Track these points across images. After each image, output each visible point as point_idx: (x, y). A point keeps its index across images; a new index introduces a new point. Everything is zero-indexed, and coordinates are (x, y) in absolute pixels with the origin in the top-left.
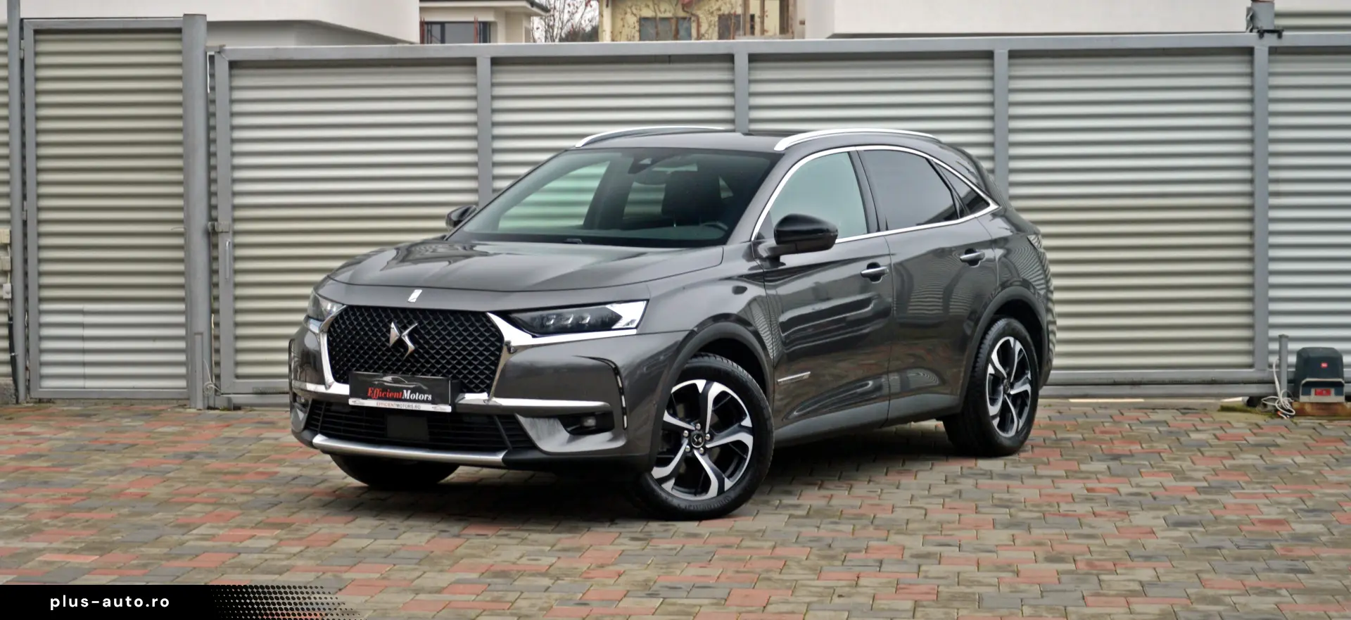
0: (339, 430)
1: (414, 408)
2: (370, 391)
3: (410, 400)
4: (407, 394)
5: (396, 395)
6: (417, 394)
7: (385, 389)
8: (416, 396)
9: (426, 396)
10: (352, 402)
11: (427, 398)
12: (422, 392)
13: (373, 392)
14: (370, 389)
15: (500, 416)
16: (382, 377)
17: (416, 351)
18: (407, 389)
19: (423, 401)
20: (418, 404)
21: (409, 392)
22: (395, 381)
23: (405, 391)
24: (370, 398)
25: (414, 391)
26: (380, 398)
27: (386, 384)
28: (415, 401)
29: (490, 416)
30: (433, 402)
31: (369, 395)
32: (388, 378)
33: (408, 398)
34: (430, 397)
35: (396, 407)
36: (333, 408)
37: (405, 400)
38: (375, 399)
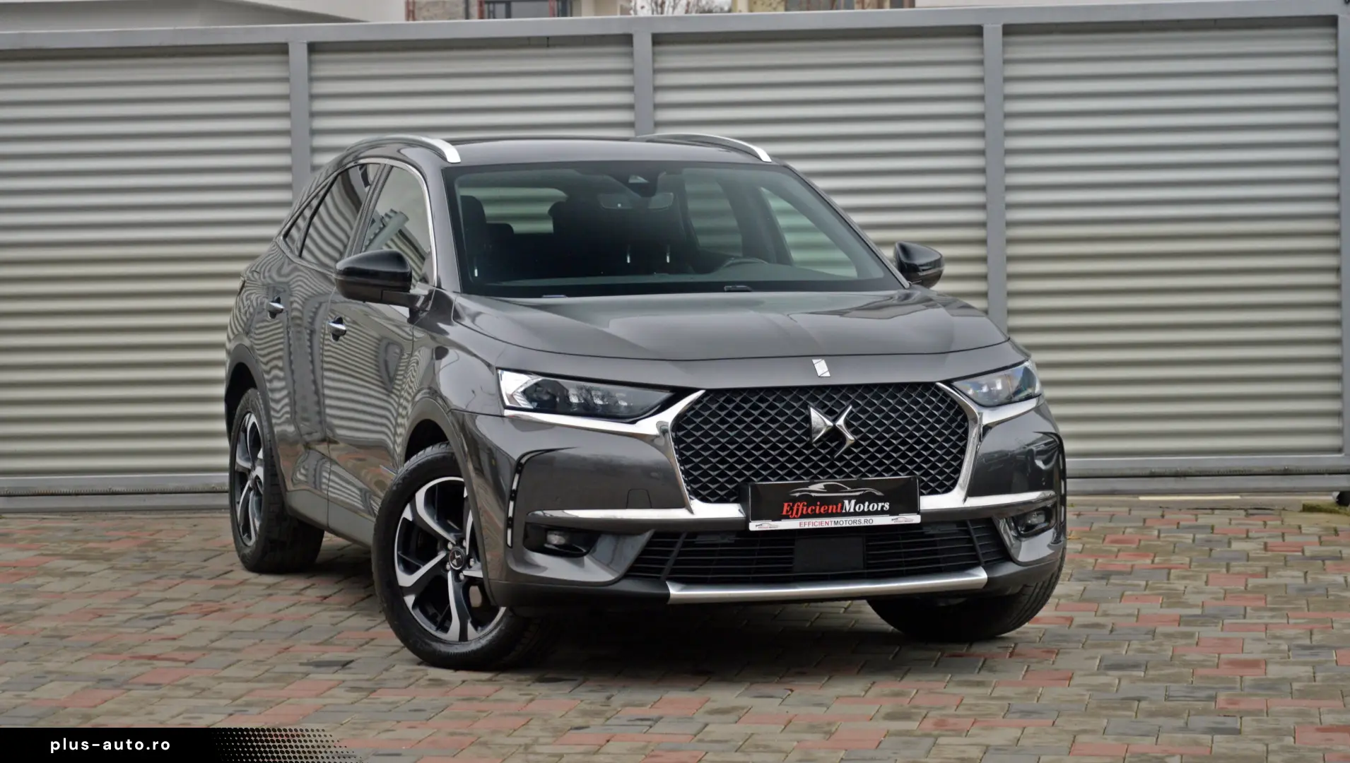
0: (707, 571)
1: (863, 524)
2: (786, 507)
3: (855, 514)
4: (849, 506)
5: (831, 508)
6: (867, 504)
7: (810, 500)
8: (865, 507)
9: (880, 505)
10: (754, 526)
11: (883, 507)
12: (873, 499)
13: (792, 509)
14: (786, 504)
15: (974, 522)
16: (807, 485)
17: (856, 444)
18: (850, 498)
19: (876, 513)
20: (868, 518)
21: (853, 502)
22: (829, 488)
23: (846, 502)
24: (787, 517)
25: (860, 500)
26: (803, 516)
27: (813, 494)
28: (863, 513)
29: (962, 523)
30: (891, 512)
31: (784, 513)
32: (819, 487)
33: (852, 510)
34: (887, 506)
35: (833, 526)
36: (700, 539)
37: (848, 514)
38: (794, 518)
